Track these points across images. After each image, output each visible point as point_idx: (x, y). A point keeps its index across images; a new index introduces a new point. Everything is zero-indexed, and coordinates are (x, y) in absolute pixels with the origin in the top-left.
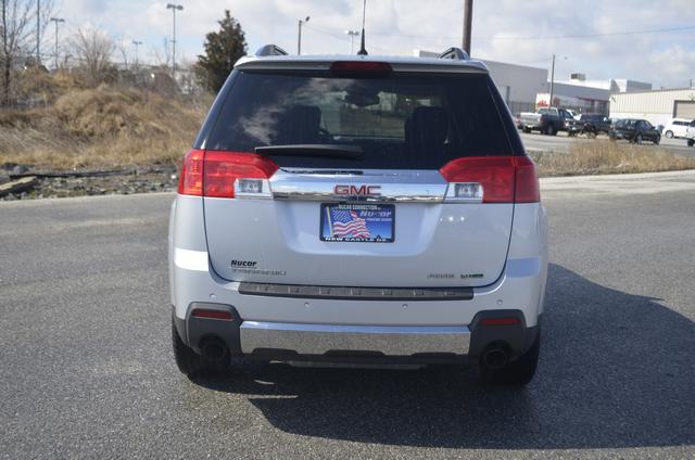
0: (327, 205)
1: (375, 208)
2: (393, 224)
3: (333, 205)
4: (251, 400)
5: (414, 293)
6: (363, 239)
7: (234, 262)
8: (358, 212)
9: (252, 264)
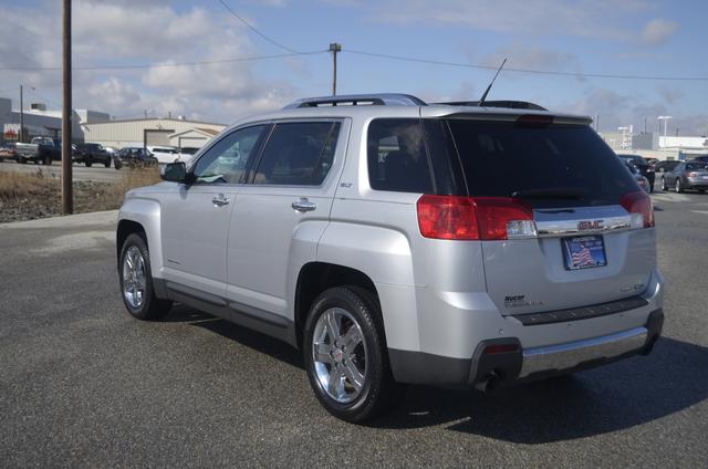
0: (565, 240)
1: (593, 239)
2: (604, 250)
3: (570, 239)
4: (449, 428)
5: (623, 306)
6: (590, 266)
7: (507, 299)
8: (583, 243)
9: (521, 297)
